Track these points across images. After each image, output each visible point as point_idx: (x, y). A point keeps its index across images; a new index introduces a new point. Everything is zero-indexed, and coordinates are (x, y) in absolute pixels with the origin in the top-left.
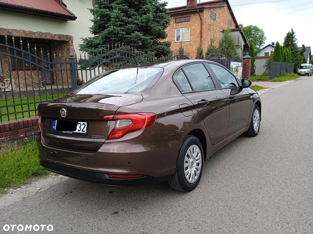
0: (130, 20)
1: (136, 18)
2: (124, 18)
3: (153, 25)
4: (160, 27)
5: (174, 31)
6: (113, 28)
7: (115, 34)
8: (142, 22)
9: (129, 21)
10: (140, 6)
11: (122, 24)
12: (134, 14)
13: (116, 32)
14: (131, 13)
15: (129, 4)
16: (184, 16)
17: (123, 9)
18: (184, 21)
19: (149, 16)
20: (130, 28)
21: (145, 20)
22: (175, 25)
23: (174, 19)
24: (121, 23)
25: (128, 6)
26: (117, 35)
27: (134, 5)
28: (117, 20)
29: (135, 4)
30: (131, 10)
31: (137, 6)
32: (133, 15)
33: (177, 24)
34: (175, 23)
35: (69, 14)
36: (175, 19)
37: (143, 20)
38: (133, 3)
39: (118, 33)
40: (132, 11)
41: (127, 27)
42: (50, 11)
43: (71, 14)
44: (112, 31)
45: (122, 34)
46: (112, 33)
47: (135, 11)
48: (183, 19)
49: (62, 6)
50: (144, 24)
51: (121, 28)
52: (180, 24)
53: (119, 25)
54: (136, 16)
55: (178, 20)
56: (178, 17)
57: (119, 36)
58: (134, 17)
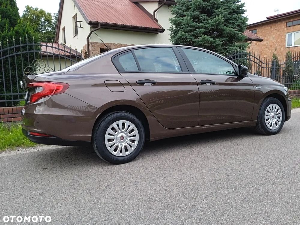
0: (201, 24)
1: (207, 22)
2: (194, 23)
3: (224, 28)
4: (232, 29)
5: (285, 36)
6: (182, 34)
7: (183, 39)
8: (212, 26)
9: (199, 26)
10: (213, 10)
11: (192, 30)
12: (206, 19)
13: (184, 37)
14: (202, 18)
15: (202, 10)
16: (296, 19)
17: (195, 15)
18: (297, 24)
19: (219, 18)
20: (198, 32)
21: (215, 23)
22: (286, 29)
23: (285, 23)
24: (190, 29)
25: (200, 12)
26: (186, 40)
27: (206, 11)
28: (187, 26)
29: (207, 9)
30: (202, 15)
31: (211, 11)
32: (204, 20)
33: (289, 28)
34: (287, 27)
35: (158, 28)
36: (287, 23)
37: (213, 24)
38: (205, 9)
39: (186, 38)
40: (204, 16)
41: (196, 32)
42: (141, 26)
43: (161, 27)
44: (181, 37)
45: (190, 38)
46: (181, 39)
47: (207, 16)
48: (295, 23)
49: (155, 21)
50: (213, 27)
51: (190, 33)
52: (292, 28)
53: (188, 30)
54: (207, 20)
55: (290, 24)
56: (289, 21)
57: (188, 41)
58: (204, 22)
